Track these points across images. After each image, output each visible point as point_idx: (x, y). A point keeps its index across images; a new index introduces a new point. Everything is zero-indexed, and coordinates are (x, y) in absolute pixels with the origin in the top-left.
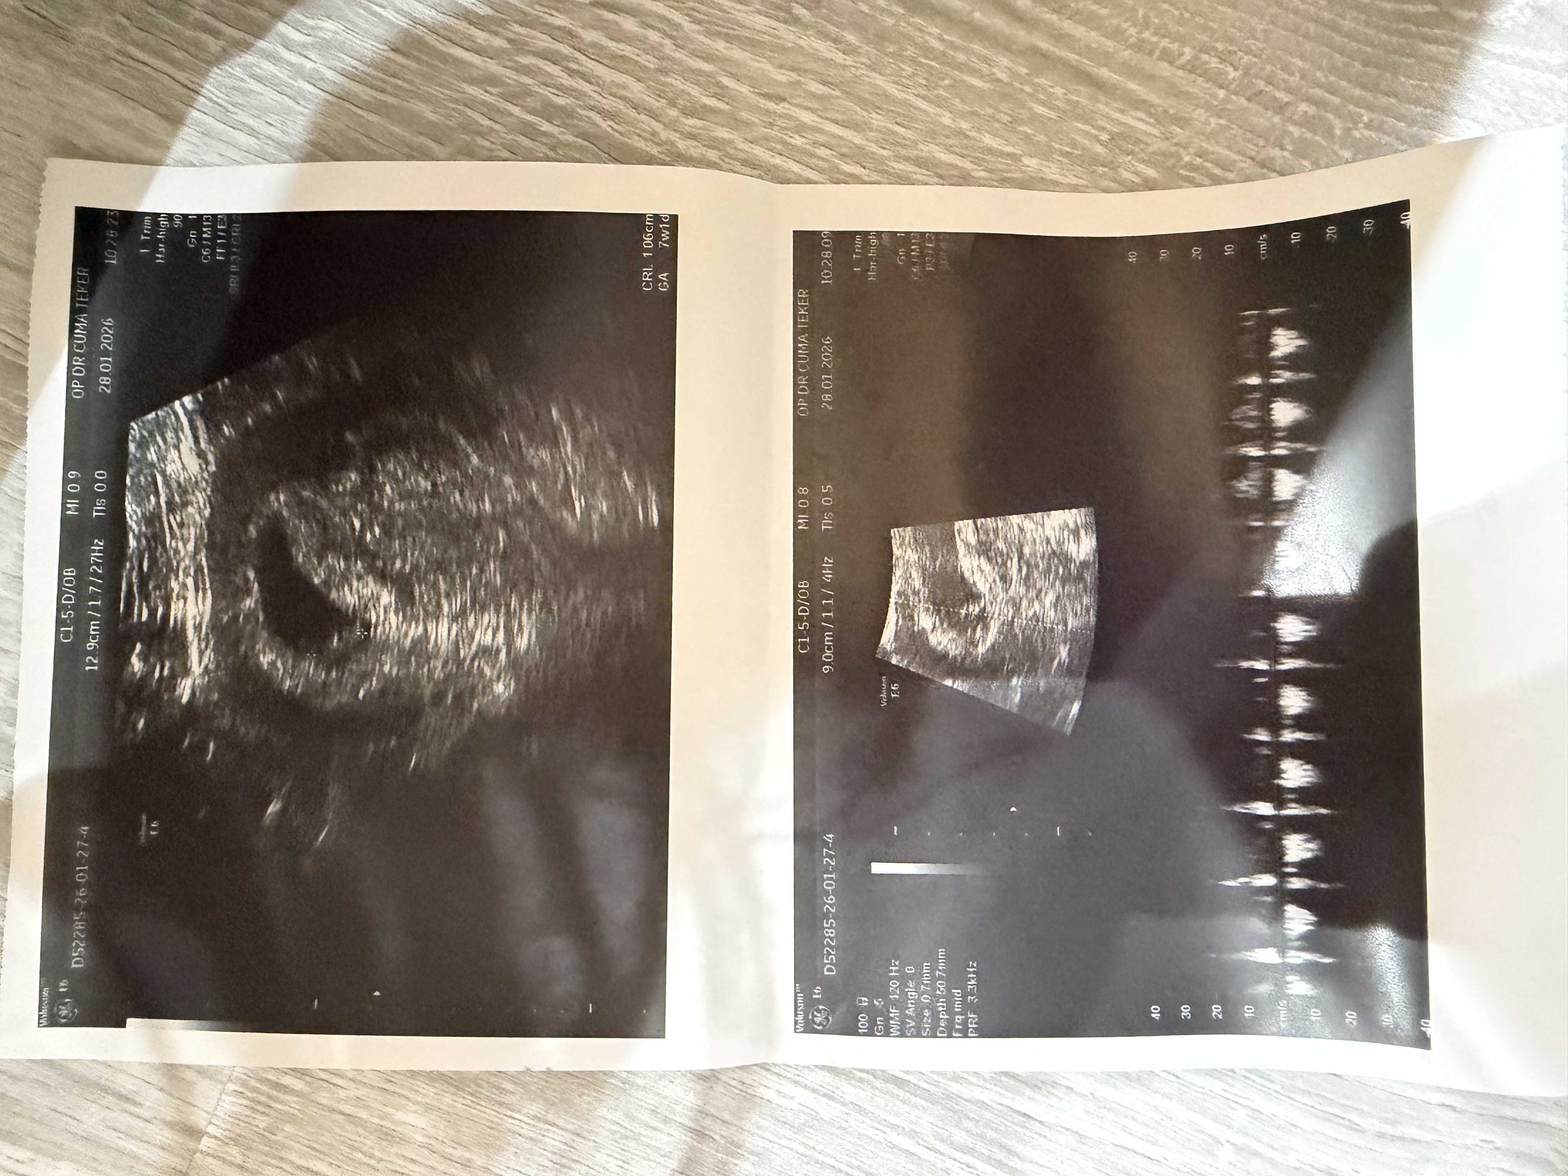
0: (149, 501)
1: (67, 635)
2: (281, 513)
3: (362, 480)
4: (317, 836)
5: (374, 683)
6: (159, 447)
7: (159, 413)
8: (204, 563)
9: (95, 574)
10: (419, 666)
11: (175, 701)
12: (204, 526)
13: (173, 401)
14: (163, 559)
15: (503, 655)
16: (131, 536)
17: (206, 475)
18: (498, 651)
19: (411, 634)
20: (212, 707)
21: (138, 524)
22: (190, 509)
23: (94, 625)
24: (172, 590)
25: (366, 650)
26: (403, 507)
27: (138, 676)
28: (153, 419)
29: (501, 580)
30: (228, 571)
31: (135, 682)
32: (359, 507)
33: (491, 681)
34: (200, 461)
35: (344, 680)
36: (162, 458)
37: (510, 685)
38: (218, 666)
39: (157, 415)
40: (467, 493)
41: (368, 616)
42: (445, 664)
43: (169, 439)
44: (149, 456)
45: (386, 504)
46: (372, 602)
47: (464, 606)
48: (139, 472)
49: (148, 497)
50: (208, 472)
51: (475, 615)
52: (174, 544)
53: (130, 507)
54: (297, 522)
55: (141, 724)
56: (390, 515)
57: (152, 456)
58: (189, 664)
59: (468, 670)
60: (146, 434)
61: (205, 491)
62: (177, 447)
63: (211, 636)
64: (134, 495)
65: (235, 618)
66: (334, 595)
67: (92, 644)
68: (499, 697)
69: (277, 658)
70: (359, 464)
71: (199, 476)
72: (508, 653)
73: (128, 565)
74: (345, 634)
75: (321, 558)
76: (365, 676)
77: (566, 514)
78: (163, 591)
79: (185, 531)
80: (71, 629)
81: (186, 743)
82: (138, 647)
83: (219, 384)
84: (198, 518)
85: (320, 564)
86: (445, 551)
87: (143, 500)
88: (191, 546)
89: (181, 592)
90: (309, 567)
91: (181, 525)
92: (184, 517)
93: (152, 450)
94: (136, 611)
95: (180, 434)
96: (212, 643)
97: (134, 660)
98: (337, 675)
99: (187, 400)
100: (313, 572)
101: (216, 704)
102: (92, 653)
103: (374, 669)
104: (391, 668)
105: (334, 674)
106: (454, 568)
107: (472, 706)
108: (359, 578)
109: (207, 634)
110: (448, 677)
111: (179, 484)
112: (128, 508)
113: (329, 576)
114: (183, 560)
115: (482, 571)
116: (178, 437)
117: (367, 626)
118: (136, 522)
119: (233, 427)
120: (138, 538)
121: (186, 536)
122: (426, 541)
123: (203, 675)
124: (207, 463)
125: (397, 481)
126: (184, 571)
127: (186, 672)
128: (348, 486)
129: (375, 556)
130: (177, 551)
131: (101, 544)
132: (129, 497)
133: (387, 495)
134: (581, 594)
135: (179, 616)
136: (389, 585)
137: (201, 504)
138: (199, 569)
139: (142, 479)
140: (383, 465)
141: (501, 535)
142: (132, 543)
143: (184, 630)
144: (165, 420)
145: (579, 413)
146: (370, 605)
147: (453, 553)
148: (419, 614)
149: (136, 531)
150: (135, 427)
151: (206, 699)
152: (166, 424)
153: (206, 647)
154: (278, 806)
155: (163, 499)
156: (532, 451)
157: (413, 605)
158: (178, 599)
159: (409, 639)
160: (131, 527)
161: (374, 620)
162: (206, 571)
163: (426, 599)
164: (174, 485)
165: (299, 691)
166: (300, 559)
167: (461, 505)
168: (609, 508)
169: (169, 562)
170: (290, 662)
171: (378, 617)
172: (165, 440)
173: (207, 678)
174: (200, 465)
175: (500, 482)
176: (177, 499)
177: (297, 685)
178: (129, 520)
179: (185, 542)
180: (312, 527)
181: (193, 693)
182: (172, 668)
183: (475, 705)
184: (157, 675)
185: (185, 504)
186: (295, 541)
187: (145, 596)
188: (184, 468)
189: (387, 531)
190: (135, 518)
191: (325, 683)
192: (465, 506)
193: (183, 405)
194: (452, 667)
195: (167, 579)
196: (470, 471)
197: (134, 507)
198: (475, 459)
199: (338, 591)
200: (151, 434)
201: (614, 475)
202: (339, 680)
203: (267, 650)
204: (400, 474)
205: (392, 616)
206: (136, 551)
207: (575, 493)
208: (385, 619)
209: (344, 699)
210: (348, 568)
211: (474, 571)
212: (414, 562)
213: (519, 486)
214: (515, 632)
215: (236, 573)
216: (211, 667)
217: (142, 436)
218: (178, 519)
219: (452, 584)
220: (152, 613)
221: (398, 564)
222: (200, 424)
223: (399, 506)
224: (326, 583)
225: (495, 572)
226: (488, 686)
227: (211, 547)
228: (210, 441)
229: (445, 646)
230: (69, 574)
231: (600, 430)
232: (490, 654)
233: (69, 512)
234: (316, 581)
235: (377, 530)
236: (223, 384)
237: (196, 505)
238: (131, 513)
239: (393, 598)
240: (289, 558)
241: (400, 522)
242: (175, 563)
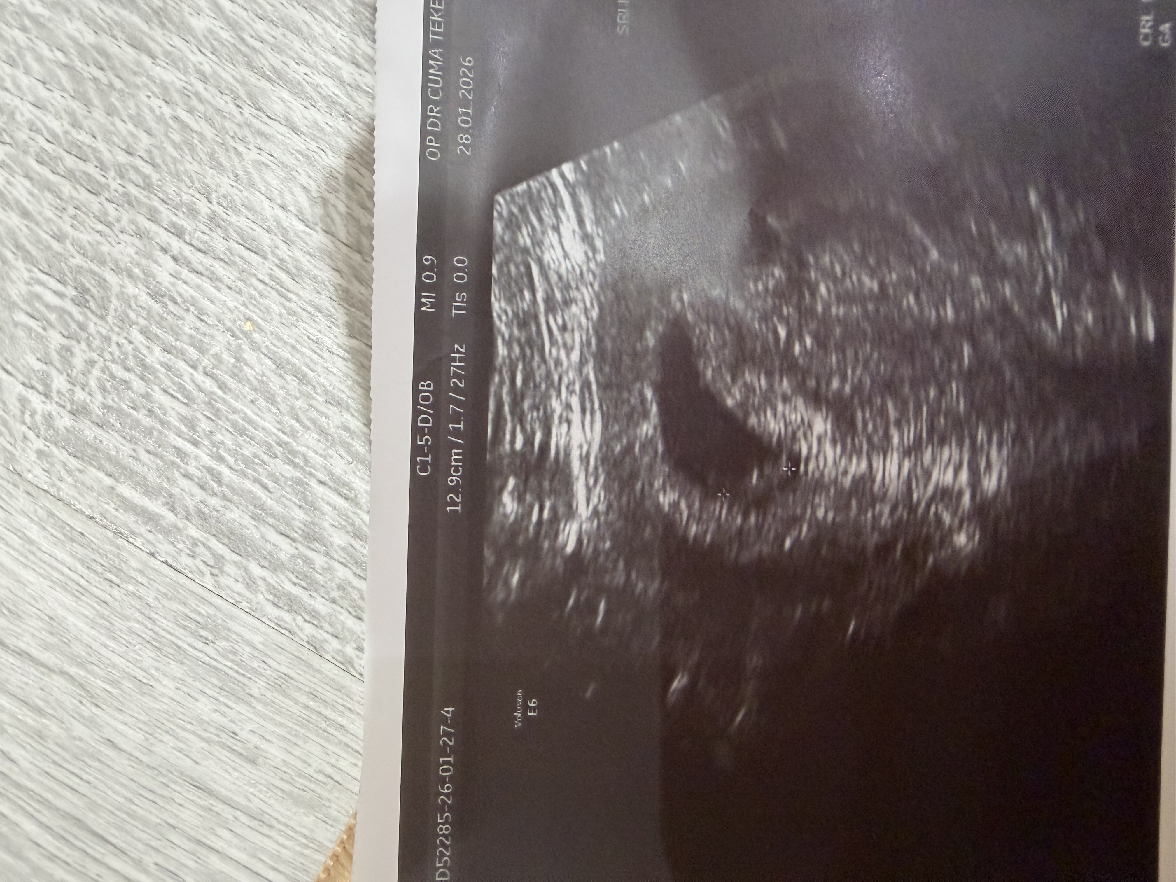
0: (523, 298)
1: (424, 466)
2: (685, 315)
3: (789, 279)
4: (733, 719)
5: (805, 529)
6: (533, 228)
7: (531, 183)
8: (592, 378)
9: (457, 389)
10: (862, 510)
11: (556, 551)
12: (591, 331)
13: (549, 168)
14: (541, 371)
15: (967, 498)
16: (500, 341)
17: (592, 265)
18: (960, 493)
19: (852, 469)
20: (602, 559)
21: (508, 325)
22: (574, 309)
23: (456, 454)
24: (553, 411)
25: (794, 492)
26: (842, 310)
27: (512, 518)
28: (524, 192)
29: (965, 406)
30: (620, 388)
31: (507, 525)
32: (785, 312)
33: (950, 531)
34: (586, 247)
35: (766, 528)
36: (538, 243)
37: (974, 535)
38: (609, 507)
39: (529, 186)
40: (924, 297)
41: (796, 447)
42: (894, 509)
43: (546, 219)
44: (521, 241)
45: (820, 308)
46: (802, 430)
47: (918, 439)
48: (508, 261)
49: (521, 292)
50: (596, 262)
51: (933, 448)
52: (554, 352)
53: (498, 305)
54: (704, 327)
55: (515, 579)
56: (825, 320)
57: (525, 239)
58: (574, 505)
59: (923, 515)
60: (515, 210)
61: (592, 285)
62: (556, 229)
63: (600, 470)
64: (502, 289)
65: (630, 447)
66: (753, 420)
67: (454, 478)
68: (961, 549)
69: (679, 498)
70: (785, 256)
71: (585, 268)
72: (973, 497)
73: (497, 379)
74: (767, 471)
75: (736, 372)
76: (794, 521)
77: (1045, 326)
78: (541, 412)
79: (567, 336)
80: (429, 459)
81: (571, 602)
82: (511, 482)
83: (608, 150)
84: (584, 321)
85: (734, 380)
86: (895, 367)
87: (514, 296)
88: (575, 356)
89: (565, 415)
90: (719, 385)
91: (564, 328)
92: (566, 318)
93: (525, 232)
94: (508, 437)
95: (560, 211)
96: (602, 479)
97: (506, 498)
98: (757, 521)
99: (567, 168)
100: (725, 393)
101: (607, 554)
102: (454, 490)
103: (804, 513)
104: (826, 512)
105: (753, 519)
106: (906, 389)
107: (925, 561)
108: (786, 399)
109: (596, 468)
110: (897, 526)
111: (560, 277)
112: (496, 306)
113: (747, 397)
114: (567, 372)
115: (941, 392)
116: (558, 217)
117: (795, 459)
118: (506, 324)
119: (626, 204)
120: (508, 344)
121: (569, 342)
122: (871, 355)
123: (590, 519)
124: (594, 250)
125: (835, 280)
126: (567, 388)
127: (571, 513)
128: (771, 283)
129: (806, 372)
130: (558, 363)
131: (463, 350)
132: (495, 290)
133: (821, 297)
134: (1062, 425)
135: (562, 443)
136: (824, 410)
137: (588, 305)
138: (586, 385)
139: (513, 269)
140: (817, 258)
141: (966, 350)
142: (502, 350)
143: (568, 464)
144: (539, 192)
145: (1061, 198)
146: (800, 434)
147: (906, 371)
148: (861, 447)
149: (507, 336)
150: (502, 201)
151: (595, 549)
152: (541, 199)
153: (596, 481)
154: (685, 680)
155: (540, 296)
156: (1005, 246)
157: (854, 435)
158: (560, 422)
159: (849, 478)
160: (499, 331)
161: (804, 451)
162: (594, 387)
163: (870, 427)
164: (554, 278)
165: (709, 537)
166: (709, 373)
167: (916, 310)
168: (1095, 318)
169: (548, 375)
170: (697, 504)
171: (810, 448)
172: (540, 220)
173: (595, 522)
174: (586, 254)
175: (965, 283)
176: (558, 295)
177: (706, 532)
178: (497, 321)
179: (569, 350)
180: (723, 334)
181: (579, 542)
182: (554, 510)
183: (931, 560)
184: (535, 517)
185: (567, 303)
186: (702, 352)
187: (520, 418)
188: (566, 256)
189: (821, 341)
190: (504, 318)
191: (740, 531)
192: (921, 310)
193: (563, 176)
194: (902, 512)
195: (546, 397)
196: (928, 268)
197: (503, 304)
198: (934, 254)
199: (758, 415)
200: (522, 210)
201: (1103, 278)
202: (759, 528)
203: (668, 489)
204: (838, 269)
205: (828, 447)
206: (507, 361)
207: (1055, 299)
208: (819, 452)
209: (766, 550)
210: (771, 387)
211: (932, 393)
212: (856, 380)
213: (989, 288)
214: (982, 469)
215: (630, 392)
216: (602, 508)
217: (511, 213)
218: (560, 321)
219: (903, 410)
220: (529, 441)
221: (835, 384)
222: (585, 200)
223: (838, 311)
224: (743, 405)
225: (958, 393)
226: (947, 535)
227: (600, 356)
228: (597, 222)
229: (894, 488)
230: (426, 388)
231: (1087, 219)
232: (951, 499)
233: (424, 309)
234: (730, 402)
235: (808, 341)
236: (612, 150)
237: (581, 305)
238: (499, 311)
239: (829, 426)
240: (696, 375)
241: (838, 331)
242: (556, 378)
